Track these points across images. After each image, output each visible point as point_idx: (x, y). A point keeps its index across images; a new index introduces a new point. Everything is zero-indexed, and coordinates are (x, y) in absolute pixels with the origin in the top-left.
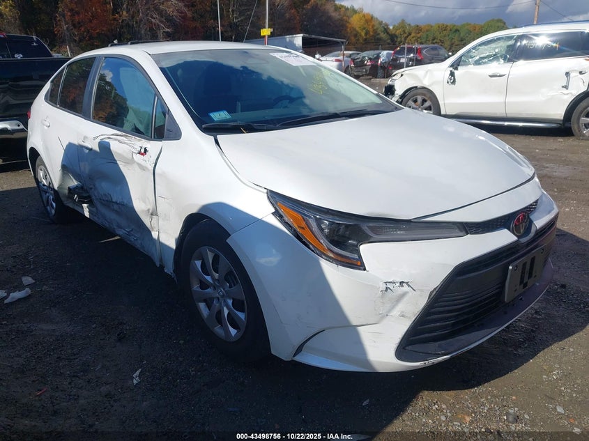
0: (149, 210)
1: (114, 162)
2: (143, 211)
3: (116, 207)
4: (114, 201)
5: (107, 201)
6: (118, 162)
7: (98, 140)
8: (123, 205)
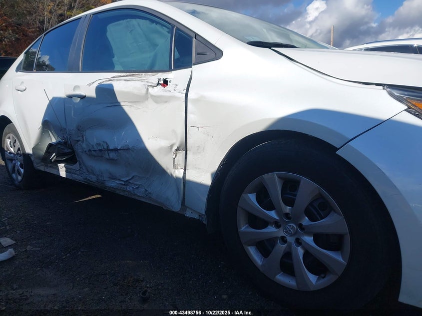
0: (172, 146)
1: (117, 104)
2: (161, 149)
3: (112, 155)
4: (111, 147)
5: (100, 150)
6: (122, 104)
7: (96, 85)
8: (128, 149)
